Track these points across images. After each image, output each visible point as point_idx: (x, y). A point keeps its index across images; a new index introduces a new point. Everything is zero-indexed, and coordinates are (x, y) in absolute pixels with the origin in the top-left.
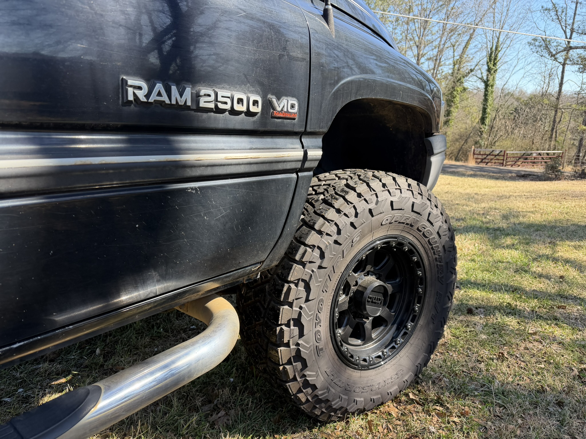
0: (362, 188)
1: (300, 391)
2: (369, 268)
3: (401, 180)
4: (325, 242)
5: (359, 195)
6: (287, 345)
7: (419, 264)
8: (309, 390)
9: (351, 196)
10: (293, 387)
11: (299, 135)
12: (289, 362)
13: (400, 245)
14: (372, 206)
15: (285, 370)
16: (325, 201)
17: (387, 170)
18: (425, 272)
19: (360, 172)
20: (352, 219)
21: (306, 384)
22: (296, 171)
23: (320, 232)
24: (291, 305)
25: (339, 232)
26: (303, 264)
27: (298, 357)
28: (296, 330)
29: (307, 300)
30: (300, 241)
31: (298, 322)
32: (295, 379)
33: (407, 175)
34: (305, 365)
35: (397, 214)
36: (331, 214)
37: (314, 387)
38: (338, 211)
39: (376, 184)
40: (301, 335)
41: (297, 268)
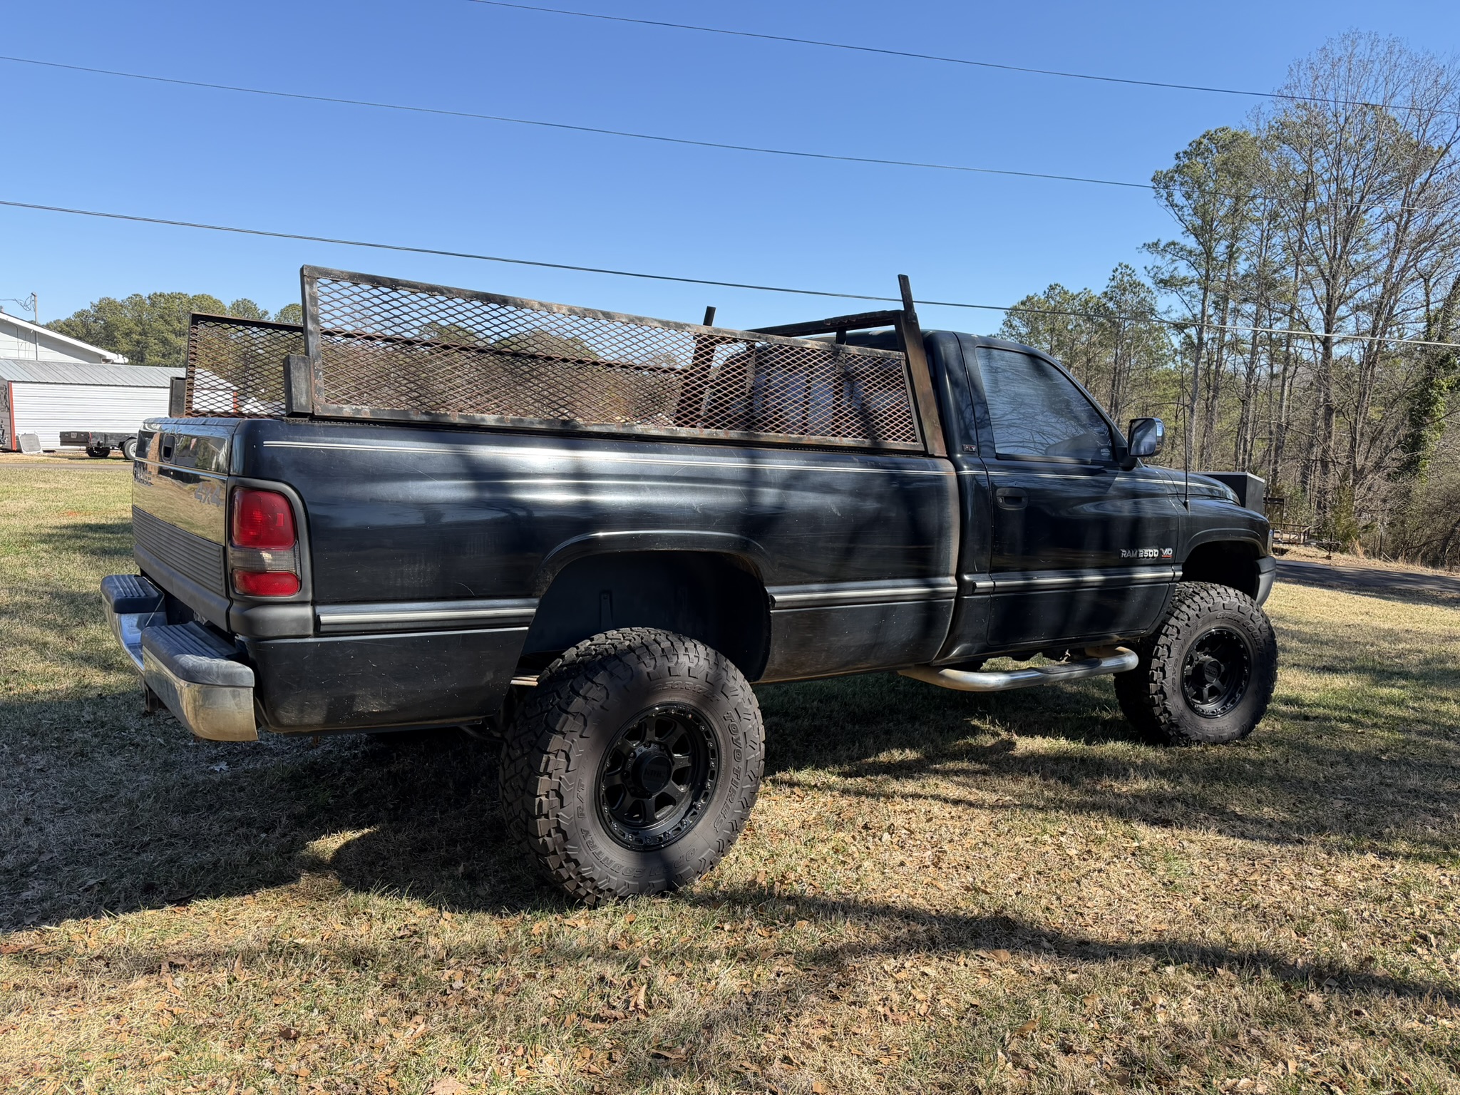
0: (1204, 594)
1: (1161, 714)
2: (1207, 649)
3: (1231, 591)
4: (1180, 624)
5: (1202, 598)
6: (1156, 682)
7: (1245, 651)
8: (1167, 715)
9: (1197, 598)
10: (1157, 711)
11: (1171, 565)
12: (1156, 694)
13: (1230, 634)
14: (1210, 605)
15: (1153, 698)
16: (1179, 600)
17: (1221, 584)
18: (1249, 657)
19: (1202, 584)
20: (1197, 612)
21: (1166, 710)
22: (1168, 582)
23: (1177, 618)
24: (1159, 658)
25: (1189, 619)
26: (1167, 636)
27: (1161, 691)
28: (1161, 674)
29: (1169, 657)
30: (1165, 622)
31: (1163, 670)
32: (1158, 705)
33: (1235, 587)
34: (1165, 698)
35: (1228, 612)
36: (1184, 608)
37: (1170, 714)
38: (1189, 607)
39: (1213, 592)
40: (1164, 677)
41: (1163, 637)
